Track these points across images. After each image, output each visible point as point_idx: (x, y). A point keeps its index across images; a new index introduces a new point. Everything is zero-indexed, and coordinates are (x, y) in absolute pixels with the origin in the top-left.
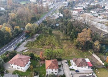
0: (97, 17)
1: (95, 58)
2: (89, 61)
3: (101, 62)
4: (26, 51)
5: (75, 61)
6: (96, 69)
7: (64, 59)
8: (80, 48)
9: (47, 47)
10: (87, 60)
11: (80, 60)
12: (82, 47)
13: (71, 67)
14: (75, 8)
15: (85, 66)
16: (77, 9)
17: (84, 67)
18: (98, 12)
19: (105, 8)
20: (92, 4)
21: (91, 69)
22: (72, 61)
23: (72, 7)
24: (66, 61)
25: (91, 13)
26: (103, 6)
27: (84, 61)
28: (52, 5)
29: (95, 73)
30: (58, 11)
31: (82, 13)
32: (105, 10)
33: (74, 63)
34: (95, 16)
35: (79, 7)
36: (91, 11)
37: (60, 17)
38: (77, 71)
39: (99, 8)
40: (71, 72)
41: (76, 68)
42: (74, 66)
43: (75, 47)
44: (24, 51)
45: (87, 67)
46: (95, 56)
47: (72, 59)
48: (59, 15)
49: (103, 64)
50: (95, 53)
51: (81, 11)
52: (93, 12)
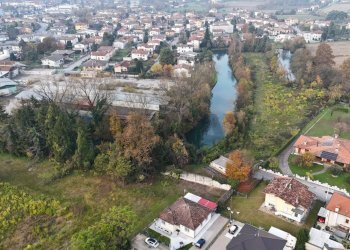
0: (78, 75)
1: (193, 183)
6: (225, 208)
8: (142, 177)
10: (192, 197)
13: (177, 245)
19: (76, 46)
22: (161, 226)
25: (48, 67)
26: (63, 42)
31: (16, 72)
32: (78, 52)
33: (170, 227)
36: (45, 62)
42: (179, 236)
46: (190, 178)
49: (227, 187)
51: (12, 69)
52: (52, 63)
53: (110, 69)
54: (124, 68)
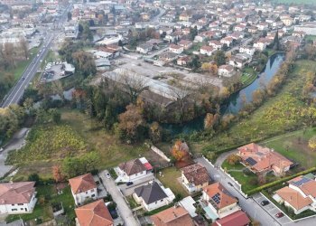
0: (152, 63)
1: (156, 153)
2: (147, 161)
3: (166, 158)
4: (14, 173)
5: (123, 168)
6: (158, 172)
7: (103, 169)
8: (128, 142)
9: (59, 154)
10: (143, 160)
11: (131, 163)
12: (132, 140)
13: (118, 180)
14: (100, 43)
15: (141, 171)
16: (105, 46)
17: (139, 174)
18: (154, 49)
19: (167, 37)
20: (138, 26)
21: (151, 174)
22: (118, 170)
23: (91, 38)
24: (106, 172)
25: (139, 53)
26: (161, 32)
27: (139, 163)
28: (33, 34)
29: (158, 177)
30: (57, 54)
31: (117, 54)
32: (166, 42)
33: (122, 172)
34: (147, 62)
35: (109, 36)
36: (138, 49)
37: (66, 73)
38: (130, 184)
39: (154, 37)
40: (119, 188)
41: (126, 179)
42: (123, 177)
43: (119, 142)
44: (8, 174)
45: (145, 172)
46: (155, 150)
47: (116, 166)
48: (63, 67)
49: (169, 160)
50: (155, 144)
51: (115, 52)
52: (142, 50)
53: (175, 62)
54: (184, 62)
